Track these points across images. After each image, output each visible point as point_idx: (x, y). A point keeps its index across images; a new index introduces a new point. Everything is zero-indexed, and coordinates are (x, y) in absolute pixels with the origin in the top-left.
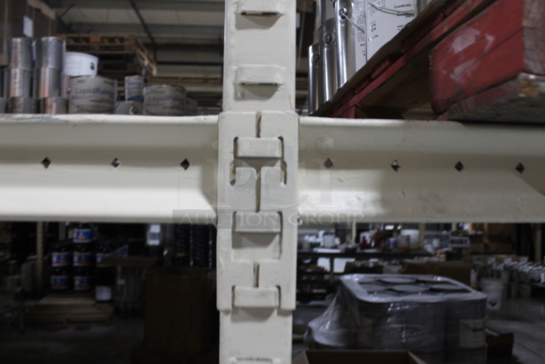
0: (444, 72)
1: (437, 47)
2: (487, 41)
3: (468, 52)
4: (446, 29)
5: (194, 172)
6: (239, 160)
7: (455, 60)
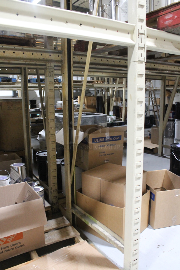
0: (162, 22)
1: (160, 17)
2: (175, 17)
3: (170, 19)
4: (164, 14)
5: (130, 35)
6: (139, 33)
7: (166, 20)
